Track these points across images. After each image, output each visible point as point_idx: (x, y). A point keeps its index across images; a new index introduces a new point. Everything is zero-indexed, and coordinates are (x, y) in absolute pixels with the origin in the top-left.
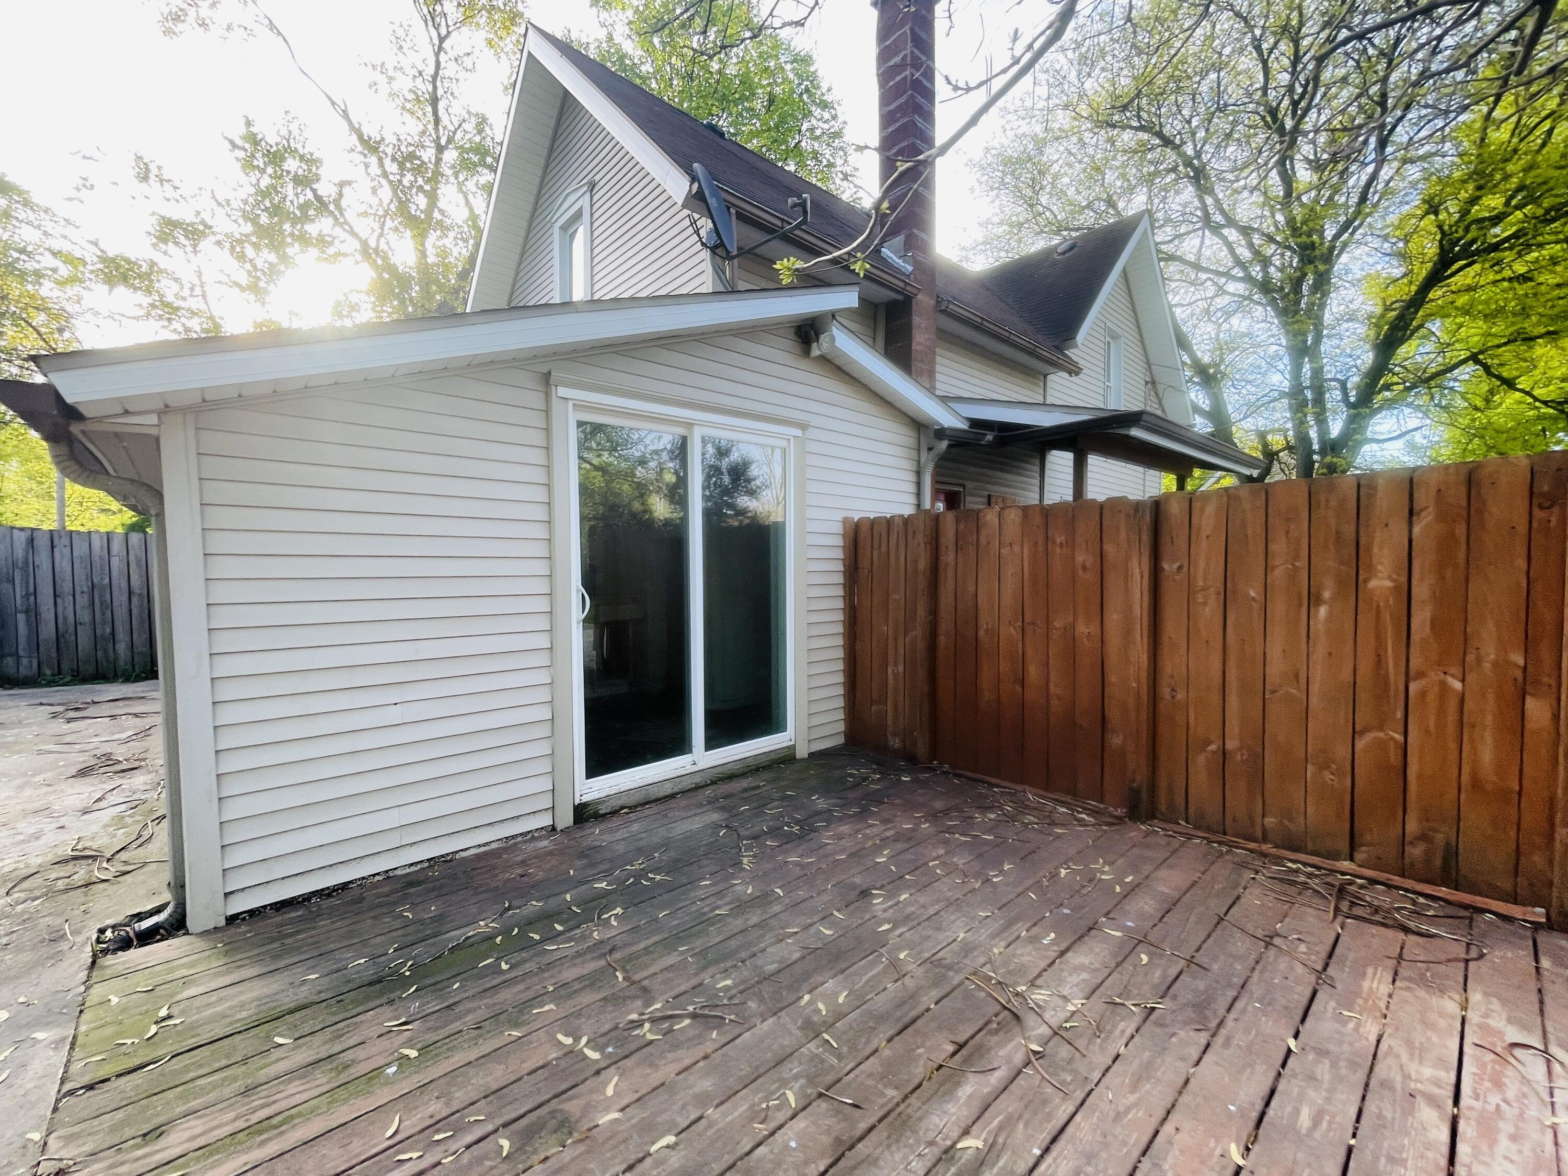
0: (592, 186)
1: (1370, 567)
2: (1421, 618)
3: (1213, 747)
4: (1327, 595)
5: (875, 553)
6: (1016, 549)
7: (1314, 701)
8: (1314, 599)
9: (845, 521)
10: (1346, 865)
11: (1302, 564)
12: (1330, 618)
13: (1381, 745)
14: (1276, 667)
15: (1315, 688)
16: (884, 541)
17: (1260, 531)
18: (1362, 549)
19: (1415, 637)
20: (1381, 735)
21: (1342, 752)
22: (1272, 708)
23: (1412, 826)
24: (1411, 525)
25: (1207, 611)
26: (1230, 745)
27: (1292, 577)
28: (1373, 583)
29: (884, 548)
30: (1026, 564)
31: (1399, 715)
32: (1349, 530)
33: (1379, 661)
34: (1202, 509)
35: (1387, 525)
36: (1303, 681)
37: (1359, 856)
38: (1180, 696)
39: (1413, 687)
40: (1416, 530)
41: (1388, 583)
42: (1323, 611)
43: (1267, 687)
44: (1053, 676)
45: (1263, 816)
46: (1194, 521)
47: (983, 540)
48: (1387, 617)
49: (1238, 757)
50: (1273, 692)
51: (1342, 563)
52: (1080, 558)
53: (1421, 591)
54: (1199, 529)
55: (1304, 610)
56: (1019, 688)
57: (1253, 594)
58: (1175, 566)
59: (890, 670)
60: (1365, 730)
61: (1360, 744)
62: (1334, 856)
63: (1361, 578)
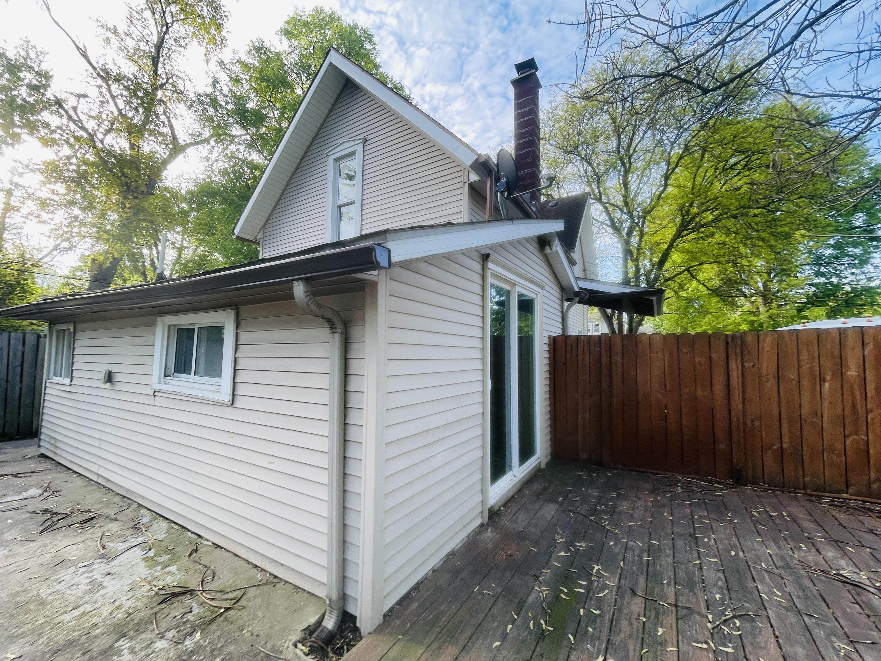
0: (365, 141)
1: (847, 366)
2: (871, 387)
3: (775, 447)
4: (828, 378)
5: (568, 355)
6: (660, 355)
7: (825, 424)
8: (822, 380)
9: (549, 337)
10: (845, 495)
11: (816, 364)
12: (830, 388)
13: (857, 441)
14: (806, 409)
15: (825, 418)
16: (574, 348)
17: (795, 350)
18: (843, 359)
19: (869, 395)
20: (856, 437)
21: (839, 445)
22: (805, 429)
23: (873, 475)
24: (863, 350)
25: (769, 385)
26: (785, 446)
27: (812, 369)
28: (849, 373)
29: (574, 352)
30: (666, 361)
31: (864, 428)
32: (837, 351)
33: (854, 406)
34: (764, 340)
35: (853, 349)
36: (819, 415)
37: (851, 491)
38: (757, 424)
39: (870, 416)
40: (866, 352)
41: (855, 373)
42: (827, 385)
43: (802, 418)
44: (684, 416)
45: (804, 477)
46: (761, 345)
47: (640, 350)
48: (856, 387)
49: (789, 451)
50: (805, 421)
51: (834, 365)
52: (697, 359)
53: (870, 377)
54: (763, 348)
55: (818, 385)
56: (663, 423)
57: (792, 377)
58: (752, 364)
59: (580, 416)
60: (850, 435)
61: (848, 442)
62: (839, 492)
63: (844, 370)
